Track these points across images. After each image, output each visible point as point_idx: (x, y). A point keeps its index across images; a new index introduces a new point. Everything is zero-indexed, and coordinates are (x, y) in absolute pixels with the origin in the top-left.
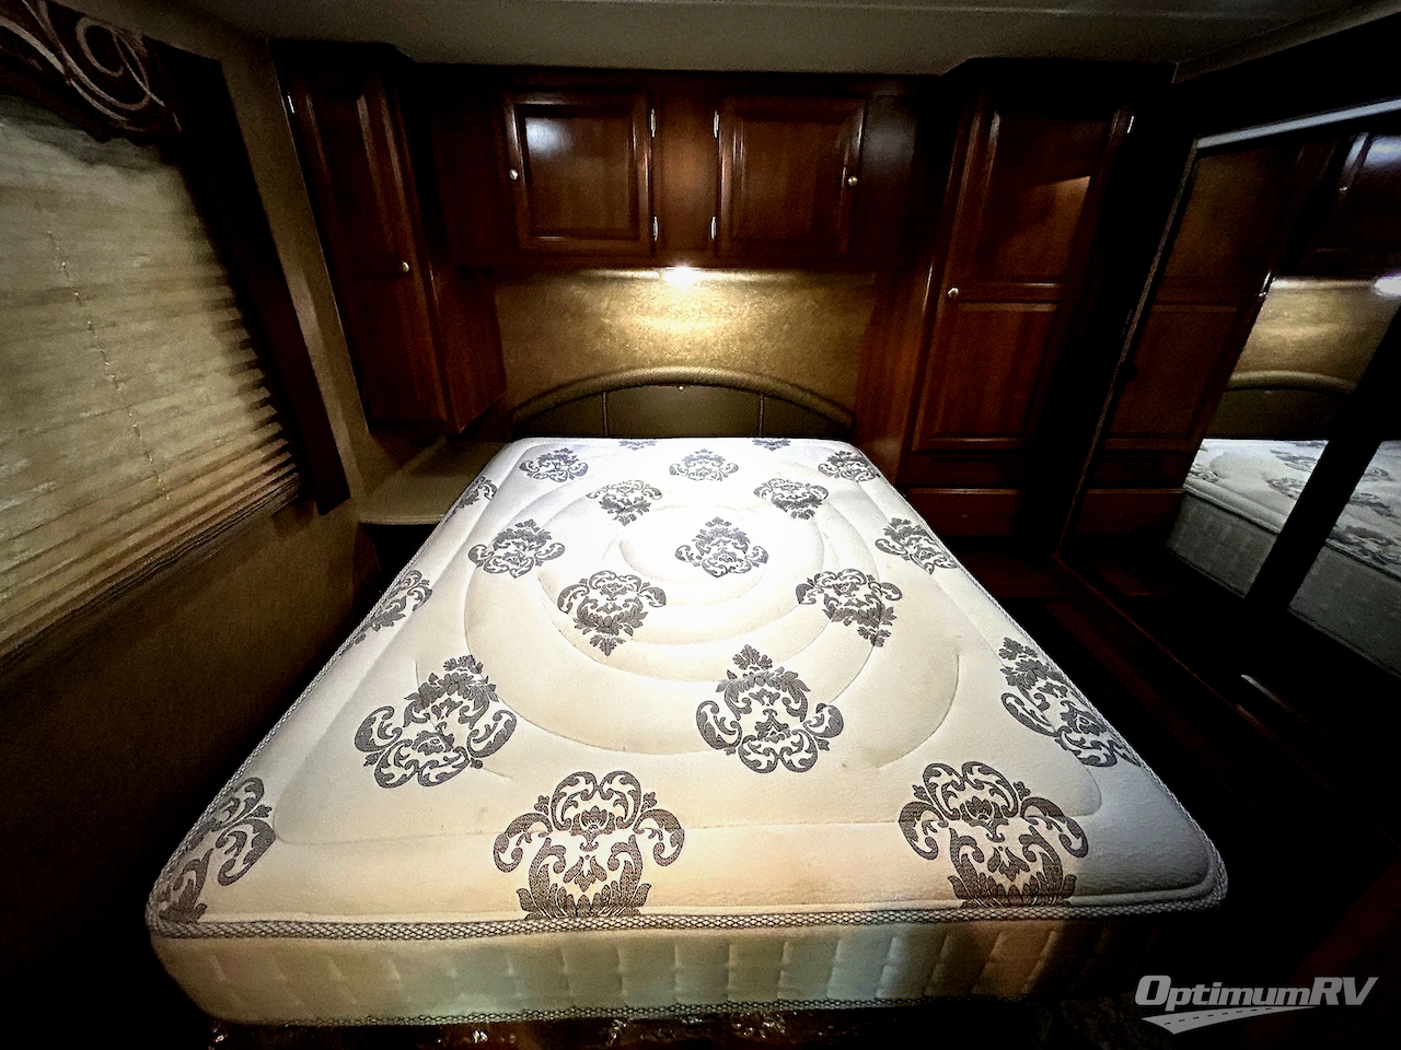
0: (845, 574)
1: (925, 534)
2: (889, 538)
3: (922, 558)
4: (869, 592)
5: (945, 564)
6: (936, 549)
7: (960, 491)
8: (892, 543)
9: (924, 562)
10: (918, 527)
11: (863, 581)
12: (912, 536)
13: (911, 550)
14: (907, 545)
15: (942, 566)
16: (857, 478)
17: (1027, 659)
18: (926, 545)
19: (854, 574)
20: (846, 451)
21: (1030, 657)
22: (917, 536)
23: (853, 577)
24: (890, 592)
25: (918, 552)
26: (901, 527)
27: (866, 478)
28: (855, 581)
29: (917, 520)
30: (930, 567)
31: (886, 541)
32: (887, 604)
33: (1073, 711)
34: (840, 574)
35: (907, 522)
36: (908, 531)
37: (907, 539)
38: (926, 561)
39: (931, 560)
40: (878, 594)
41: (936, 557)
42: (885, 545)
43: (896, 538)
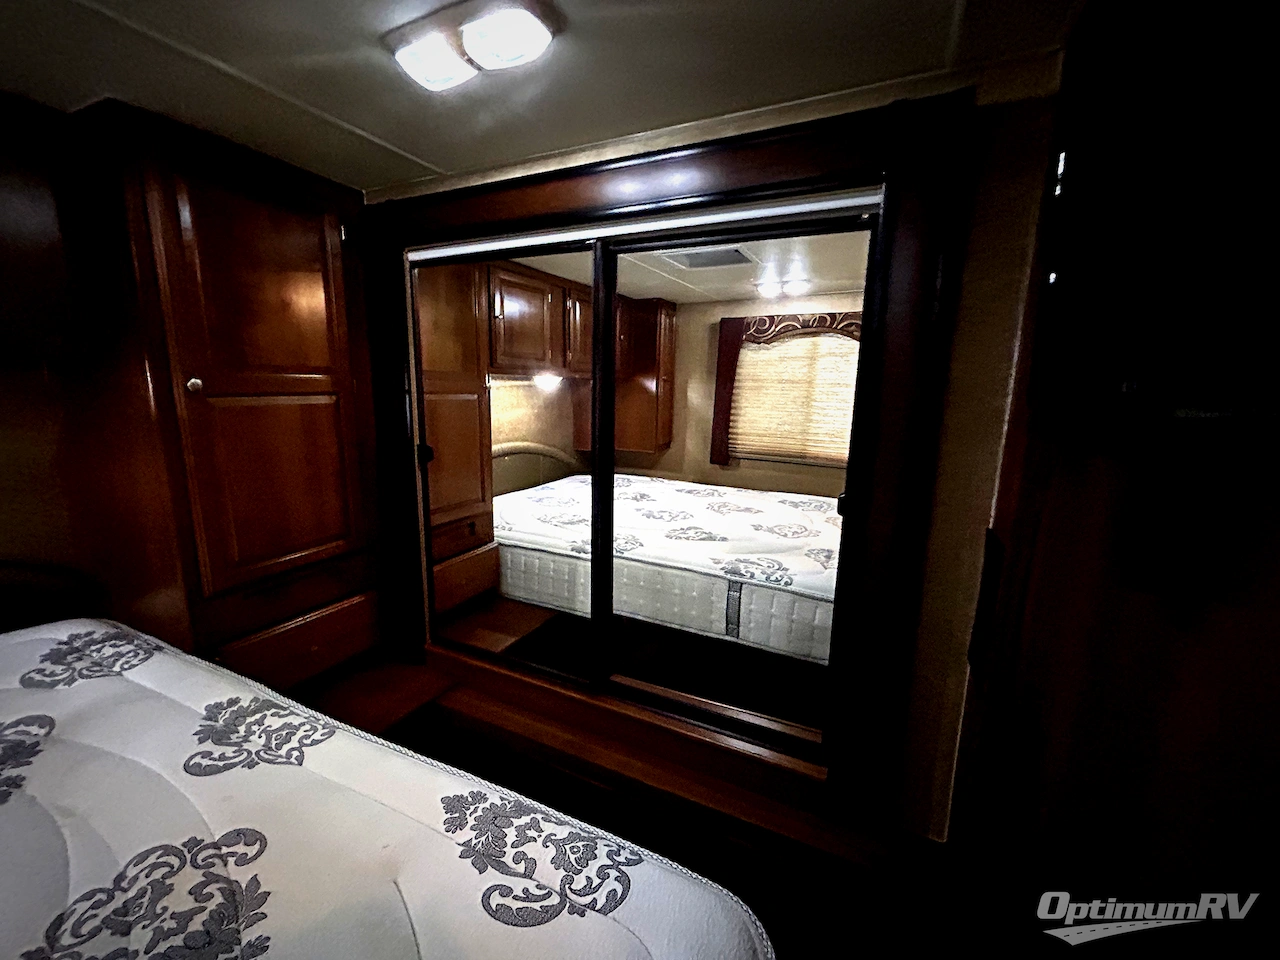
0: (132, 872)
1: (271, 705)
2: (208, 746)
3: (279, 747)
4: (198, 877)
5: (317, 736)
6: (296, 721)
7: (300, 621)
8: (217, 751)
9: (283, 752)
10: (256, 700)
11: (175, 862)
12: (249, 720)
13: (257, 743)
14: (246, 739)
15: (315, 743)
16: (117, 668)
17: (479, 813)
18: (276, 723)
19: (152, 859)
20: (82, 630)
21: (482, 806)
22: (258, 716)
23: (155, 866)
24: (240, 849)
25: (269, 739)
26: (225, 715)
27: (135, 662)
28: (158, 874)
29: (247, 691)
30: (296, 754)
31: (207, 755)
32: (241, 875)
33: (559, 845)
34: (121, 877)
35: (233, 702)
36: (243, 714)
37: (242, 729)
38: (286, 748)
39: (294, 743)
40: (218, 870)
41: (300, 733)
42: (205, 762)
43: (220, 737)
